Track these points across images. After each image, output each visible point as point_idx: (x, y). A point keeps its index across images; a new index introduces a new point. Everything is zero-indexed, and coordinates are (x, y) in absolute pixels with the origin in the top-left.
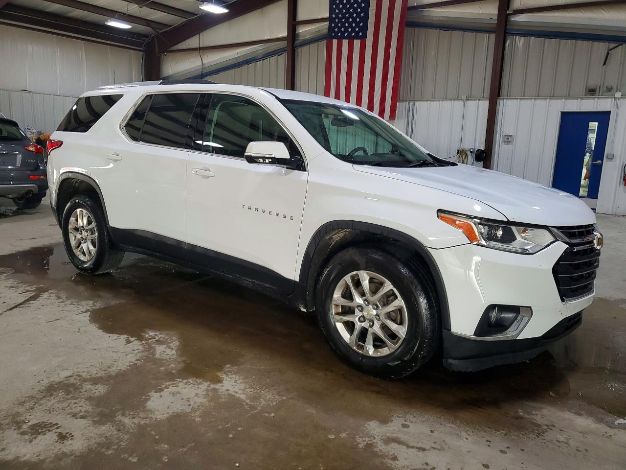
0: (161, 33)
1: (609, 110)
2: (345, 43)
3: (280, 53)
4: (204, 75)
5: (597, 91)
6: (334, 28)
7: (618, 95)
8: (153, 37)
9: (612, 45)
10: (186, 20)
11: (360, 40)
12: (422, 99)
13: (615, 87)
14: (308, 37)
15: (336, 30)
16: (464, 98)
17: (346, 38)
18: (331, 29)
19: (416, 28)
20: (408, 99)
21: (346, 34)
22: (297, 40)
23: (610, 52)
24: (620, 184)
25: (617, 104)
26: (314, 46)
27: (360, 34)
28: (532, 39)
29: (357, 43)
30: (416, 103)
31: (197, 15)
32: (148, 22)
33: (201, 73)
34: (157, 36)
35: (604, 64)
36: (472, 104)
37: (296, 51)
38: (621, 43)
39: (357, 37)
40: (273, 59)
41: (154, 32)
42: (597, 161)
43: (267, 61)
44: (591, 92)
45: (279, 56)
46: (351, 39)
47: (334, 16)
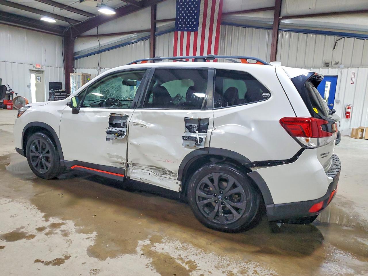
0: (75, 26)
1: (337, 75)
2: (185, 33)
3: (146, 39)
4: (100, 51)
5: (330, 64)
6: (179, 24)
7: (342, 66)
8: (69, 28)
9: (339, 38)
10: (89, 18)
11: (194, 32)
13: (340, 62)
14: (164, 29)
15: (180, 26)
17: (186, 31)
18: (177, 25)
19: (227, 26)
21: (186, 28)
22: (157, 31)
23: (337, 42)
24: (343, 117)
25: (341, 72)
26: (167, 35)
27: (194, 28)
28: (293, 33)
29: (192, 34)
31: (96, 15)
32: (66, 19)
33: (98, 50)
34: (71, 27)
35: (334, 48)
37: (156, 38)
38: (343, 36)
39: (192, 30)
40: (142, 43)
41: (70, 25)
42: (330, 104)
43: (139, 43)
44: (327, 65)
45: (146, 40)
46: (189, 31)
47: (179, 17)
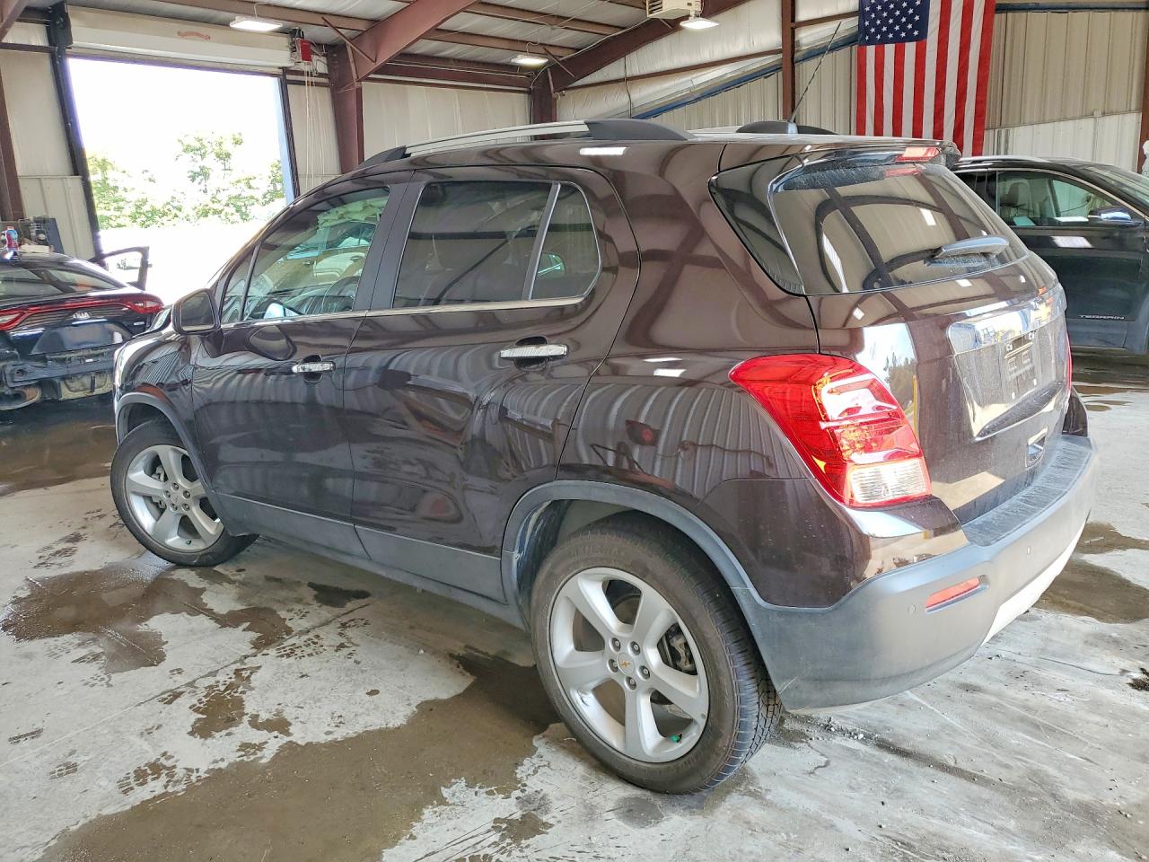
2: (890, 49)
3: (768, 75)
6: (869, 27)
8: (545, 70)
10: (604, 37)
11: (915, 43)
12: (1021, 123)
15: (873, 30)
16: (1098, 113)
17: (890, 42)
18: (862, 29)
19: (1010, 14)
20: (997, 124)
21: (891, 36)
22: (798, 51)
26: (827, 58)
27: (916, 33)
29: (910, 48)
30: (1011, 130)
31: (625, 28)
32: (546, 49)
34: (552, 67)
36: (1111, 121)
37: (797, 68)
39: (910, 38)
40: (755, 85)
43: (745, 88)
45: (766, 78)
46: (899, 42)
47: (867, 9)
